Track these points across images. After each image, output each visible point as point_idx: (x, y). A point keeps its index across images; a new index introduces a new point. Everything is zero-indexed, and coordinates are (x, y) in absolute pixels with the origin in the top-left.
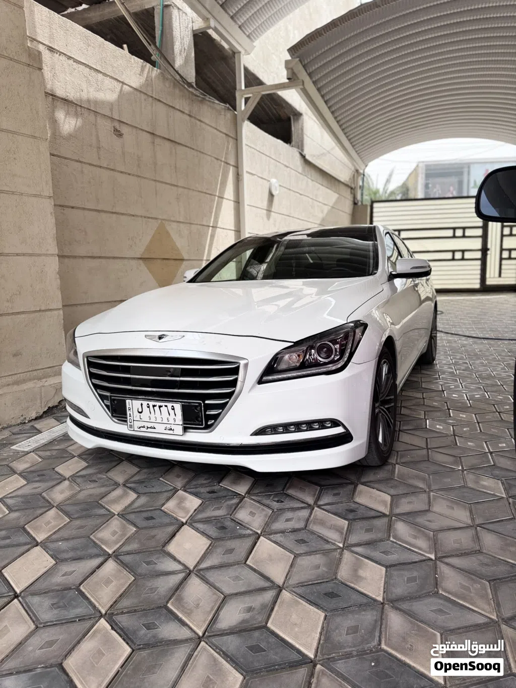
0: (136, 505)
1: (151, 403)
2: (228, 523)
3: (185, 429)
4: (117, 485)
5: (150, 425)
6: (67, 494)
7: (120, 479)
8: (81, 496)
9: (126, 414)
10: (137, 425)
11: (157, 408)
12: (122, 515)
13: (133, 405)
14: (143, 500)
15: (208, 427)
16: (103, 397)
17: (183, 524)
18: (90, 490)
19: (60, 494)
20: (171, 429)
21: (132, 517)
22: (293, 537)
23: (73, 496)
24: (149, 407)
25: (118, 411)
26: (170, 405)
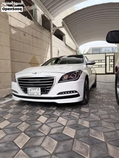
0: (29, 112)
1: (33, 88)
2: (52, 115)
3: (41, 94)
4: (24, 109)
5: (33, 93)
6: (13, 111)
7: (25, 108)
8: (16, 111)
9: (27, 91)
10: (30, 93)
11: (35, 89)
12: (26, 114)
13: (29, 89)
14: (31, 111)
15: (47, 93)
16: (22, 88)
17: (41, 115)
18: (18, 110)
19: (11, 111)
21: (29, 114)
22: (67, 117)
25: (25, 91)
26: (38, 88)
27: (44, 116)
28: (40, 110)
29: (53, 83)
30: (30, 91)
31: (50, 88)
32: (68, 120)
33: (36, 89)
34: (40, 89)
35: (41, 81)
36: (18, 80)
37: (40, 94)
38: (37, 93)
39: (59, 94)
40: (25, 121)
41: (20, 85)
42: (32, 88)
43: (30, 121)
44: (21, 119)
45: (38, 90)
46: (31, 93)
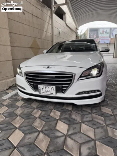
0: (42, 114)
1: (46, 86)
2: (71, 119)
3: (56, 93)
4: (34, 109)
5: (45, 92)
6: (21, 111)
7: (35, 107)
8: (25, 112)
9: (38, 89)
10: (41, 92)
11: (48, 88)
12: (39, 118)
13: (40, 87)
14: (43, 113)
15: (63, 93)
16: (30, 84)
17: (58, 120)
18: (27, 110)
19: (19, 111)
20: (52, 93)
21: (42, 118)
22: (90, 123)
23: (23, 112)
24: (45, 87)
25: (36, 88)
26: (52, 87)
27: (63, 122)
28: (53, 110)
29: (71, 80)
30: (41, 89)
31: (68, 87)
32: (94, 129)
33: (50, 88)
34: (54, 87)
35: (56, 77)
36: (26, 74)
37: (54, 93)
38: (51, 92)
39: (78, 94)
40: (42, 131)
41: (28, 81)
42: (44, 86)
43: (49, 132)
44: (36, 126)
45: (52, 89)
46: (43, 92)
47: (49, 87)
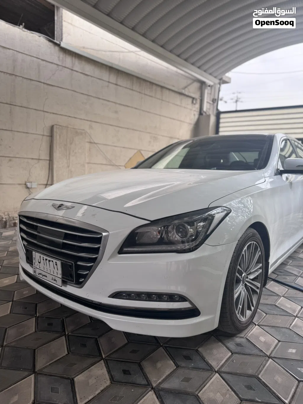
1: (45, 257)
5: (44, 274)
13: (36, 256)
15: (79, 283)
16: (24, 245)
20: (55, 280)
24: (43, 260)
26: (55, 261)
29: (97, 251)
31: (89, 269)
33: (51, 262)
34: (59, 263)
36: (19, 219)
39: (117, 295)
41: (22, 237)
42: (42, 256)
45: (55, 266)
46: (41, 272)
47: (49, 261)
